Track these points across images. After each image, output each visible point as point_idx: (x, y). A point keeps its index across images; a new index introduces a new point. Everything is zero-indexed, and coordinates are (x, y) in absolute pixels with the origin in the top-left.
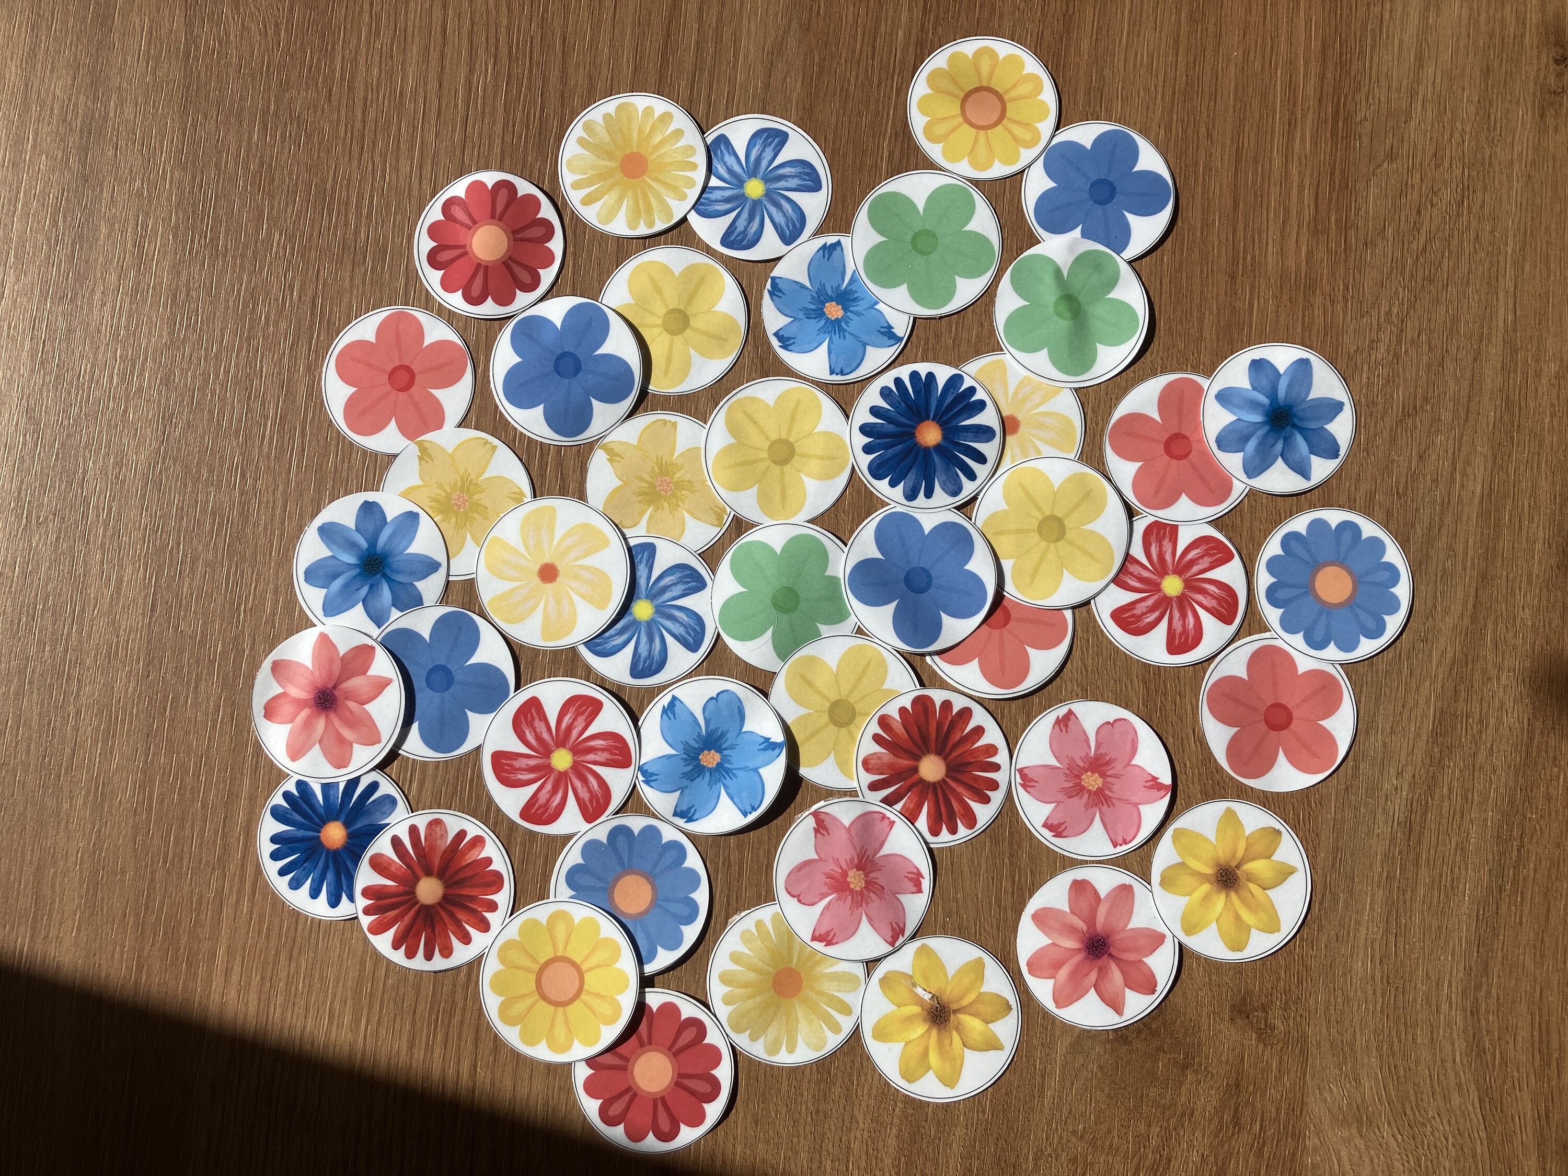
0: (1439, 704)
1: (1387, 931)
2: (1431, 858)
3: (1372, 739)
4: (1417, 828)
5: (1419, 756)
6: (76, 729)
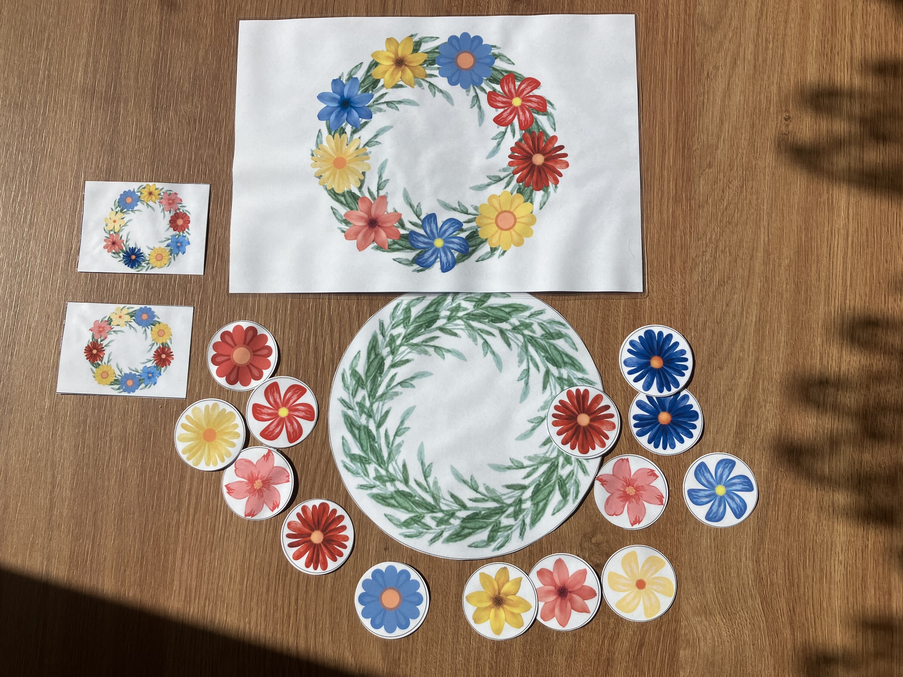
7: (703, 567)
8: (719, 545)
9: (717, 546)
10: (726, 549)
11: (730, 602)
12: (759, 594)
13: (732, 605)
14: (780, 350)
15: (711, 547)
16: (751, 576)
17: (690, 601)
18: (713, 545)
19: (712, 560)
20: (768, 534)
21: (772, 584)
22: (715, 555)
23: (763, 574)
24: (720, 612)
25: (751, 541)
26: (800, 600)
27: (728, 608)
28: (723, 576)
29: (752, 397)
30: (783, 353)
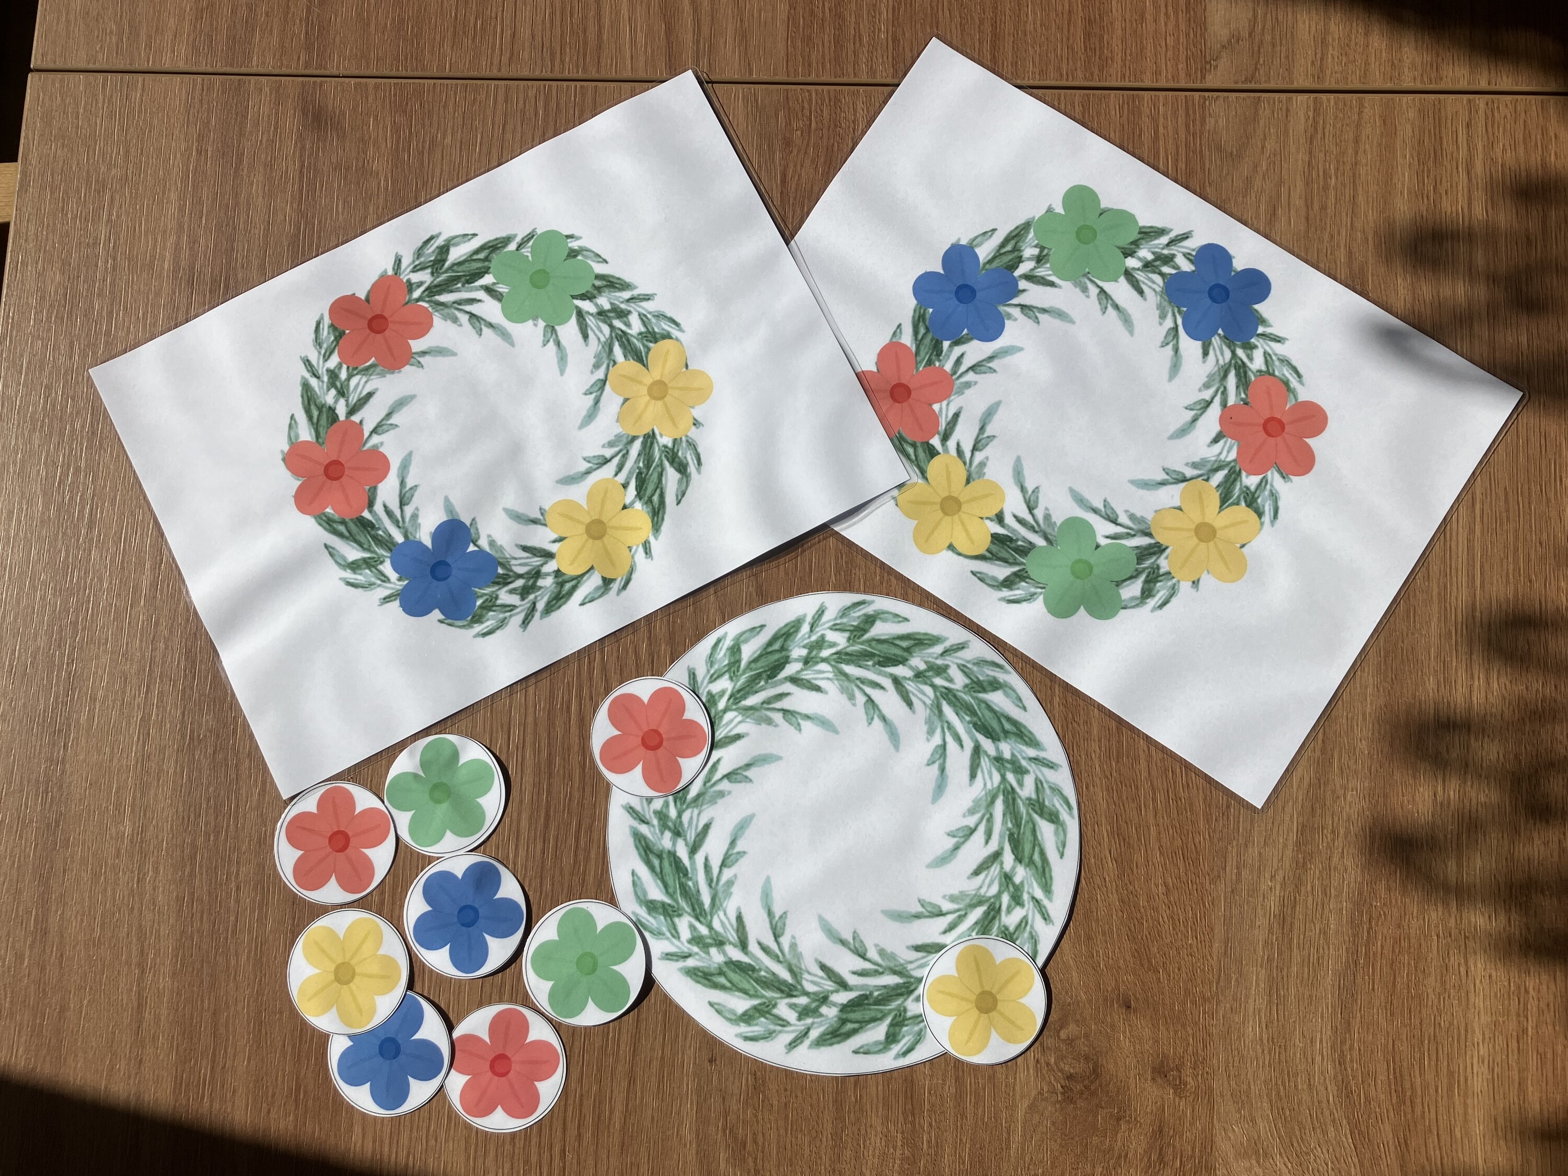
0: (1301, 820)
1: (1270, 1002)
2: (1301, 942)
3: (1250, 850)
4: (1289, 919)
5: (1287, 863)
6: (237, 901)
7: (1250, 1076)
8: (1275, 1036)
9: (1273, 1039)
10: (1288, 1043)
11: (1298, 1133)
12: (1348, 1118)
13: (1302, 1138)
14: (1366, 699)
15: (1261, 1040)
16: (1332, 1088)
17: (1230, 1134)
18: (1265, 1037)
19: (1264, 1063)
20: (1358, 1015)
21: (1368, 1100)
22: (1270, 1053)
23: (1353, 1083)
24: (1282, 1150)
25: (1329, 1028)
26: (1416, 1126)
27: (1295, 1144)
28: (1285, 1089)
29: (1322, 782)
30: (1371, 704)
